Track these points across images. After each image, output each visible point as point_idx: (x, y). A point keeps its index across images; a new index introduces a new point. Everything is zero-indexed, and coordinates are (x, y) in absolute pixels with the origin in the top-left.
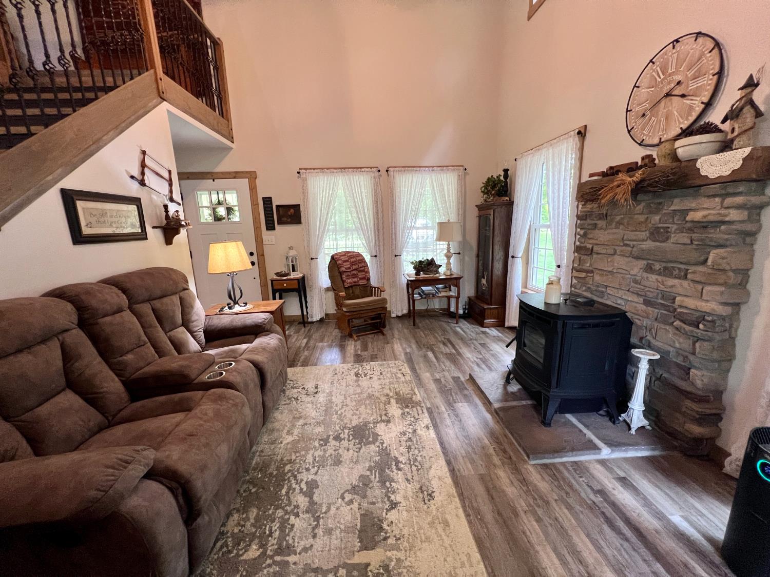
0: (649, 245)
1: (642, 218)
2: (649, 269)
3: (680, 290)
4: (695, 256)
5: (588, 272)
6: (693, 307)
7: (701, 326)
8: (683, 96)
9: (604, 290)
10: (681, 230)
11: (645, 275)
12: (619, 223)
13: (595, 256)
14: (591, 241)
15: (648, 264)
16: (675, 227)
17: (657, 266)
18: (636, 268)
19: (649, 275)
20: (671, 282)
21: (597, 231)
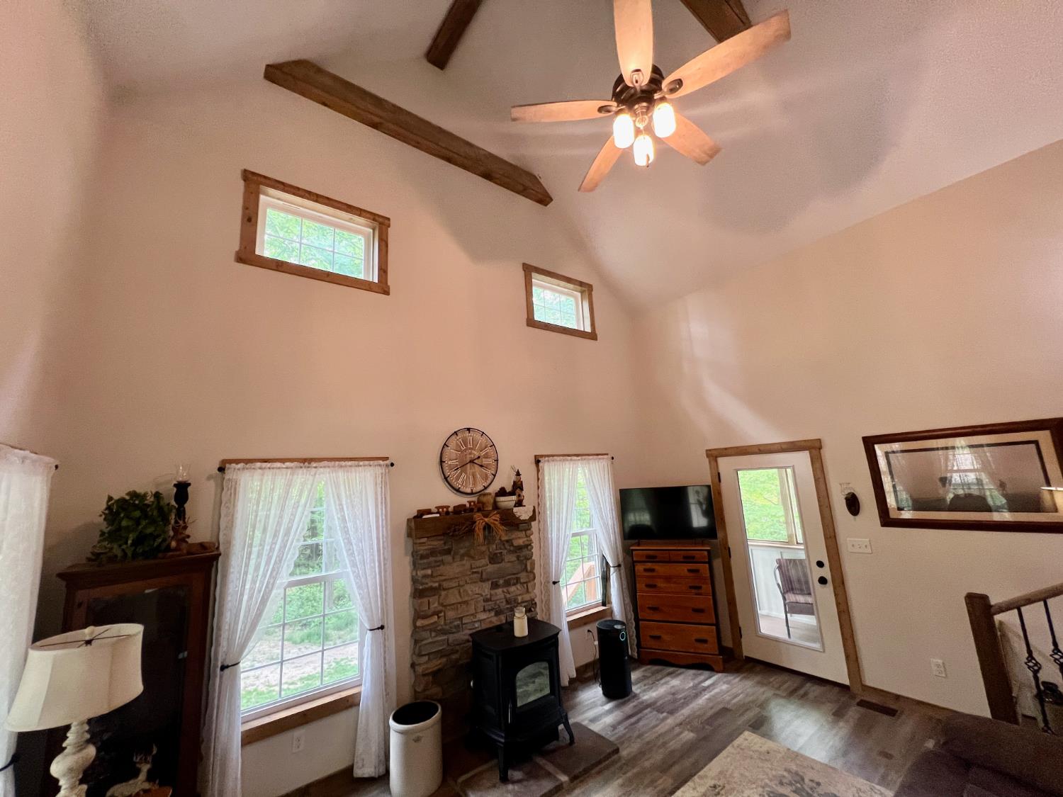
0: (491, 568)
1: (483, 548)
2: (495, 586)
3: (518, 592)
4: (519, 567)
5: (437, 613)
6: (529, 599)
7: (533, 609)
8: (481, 466)
9: (459, 622)
10: (510, 552)
11: (493, 592)
12: (462, 556)
13: (443, 593)
14: (437, 579)
15: (492, 583)
16: (506, 551)
17: (501, 582)
18: (486, 589)
19: (496, 591)
20: (512, 589)
21: (441, 567)
